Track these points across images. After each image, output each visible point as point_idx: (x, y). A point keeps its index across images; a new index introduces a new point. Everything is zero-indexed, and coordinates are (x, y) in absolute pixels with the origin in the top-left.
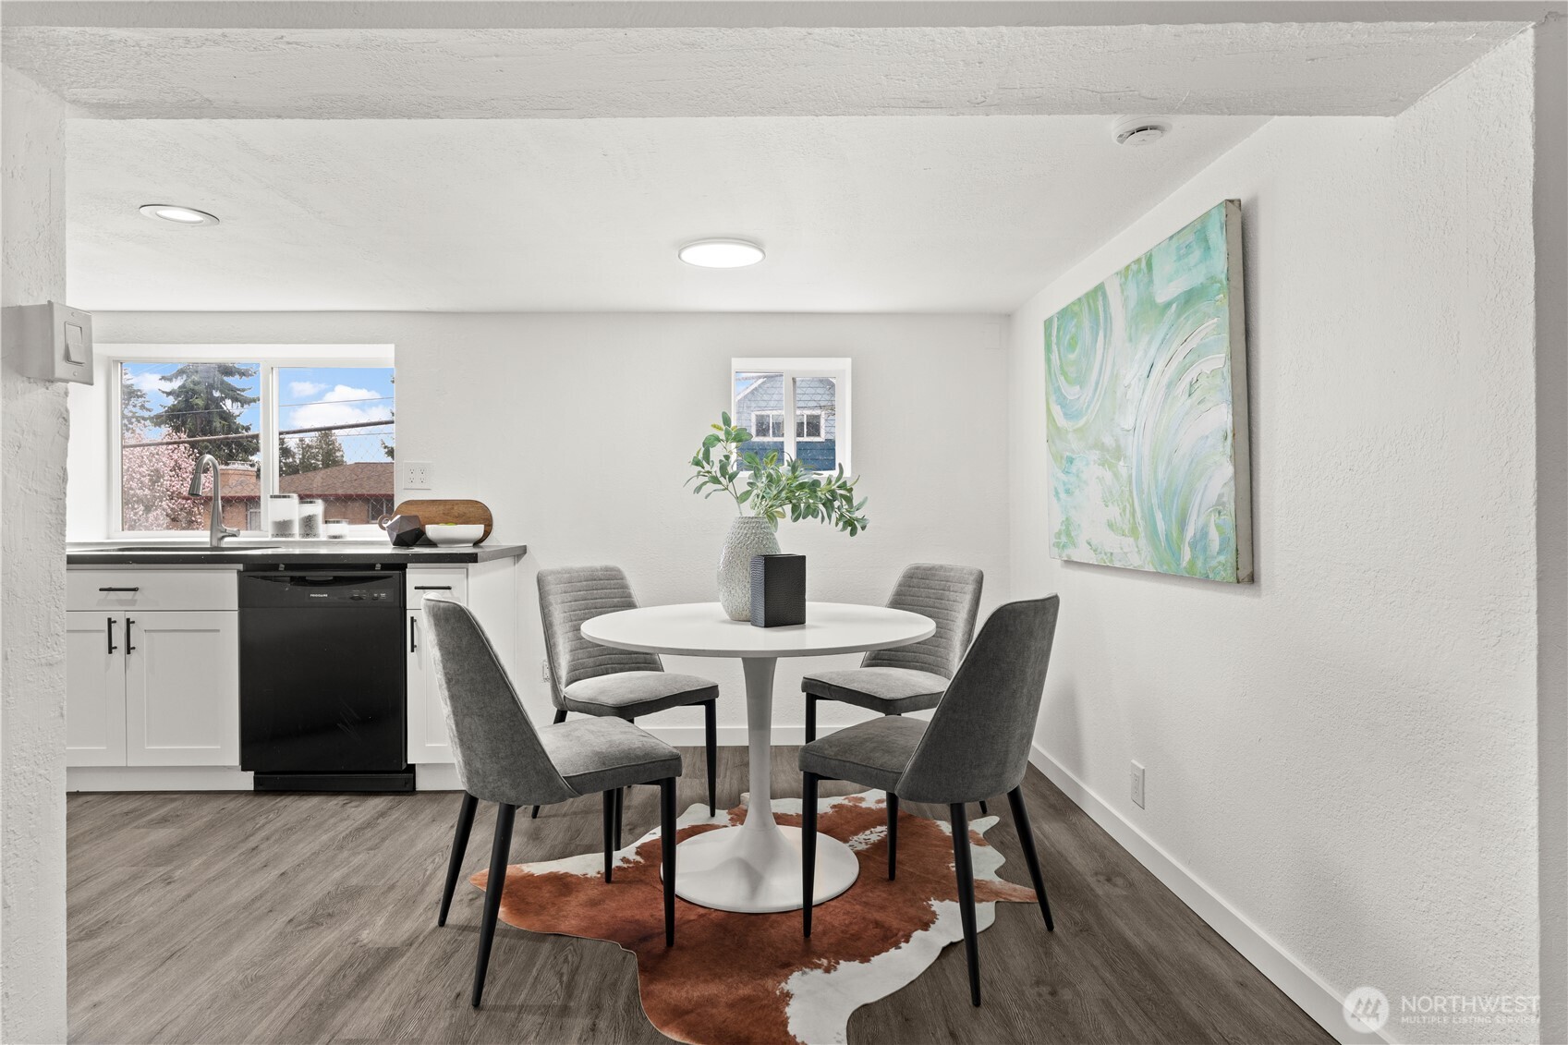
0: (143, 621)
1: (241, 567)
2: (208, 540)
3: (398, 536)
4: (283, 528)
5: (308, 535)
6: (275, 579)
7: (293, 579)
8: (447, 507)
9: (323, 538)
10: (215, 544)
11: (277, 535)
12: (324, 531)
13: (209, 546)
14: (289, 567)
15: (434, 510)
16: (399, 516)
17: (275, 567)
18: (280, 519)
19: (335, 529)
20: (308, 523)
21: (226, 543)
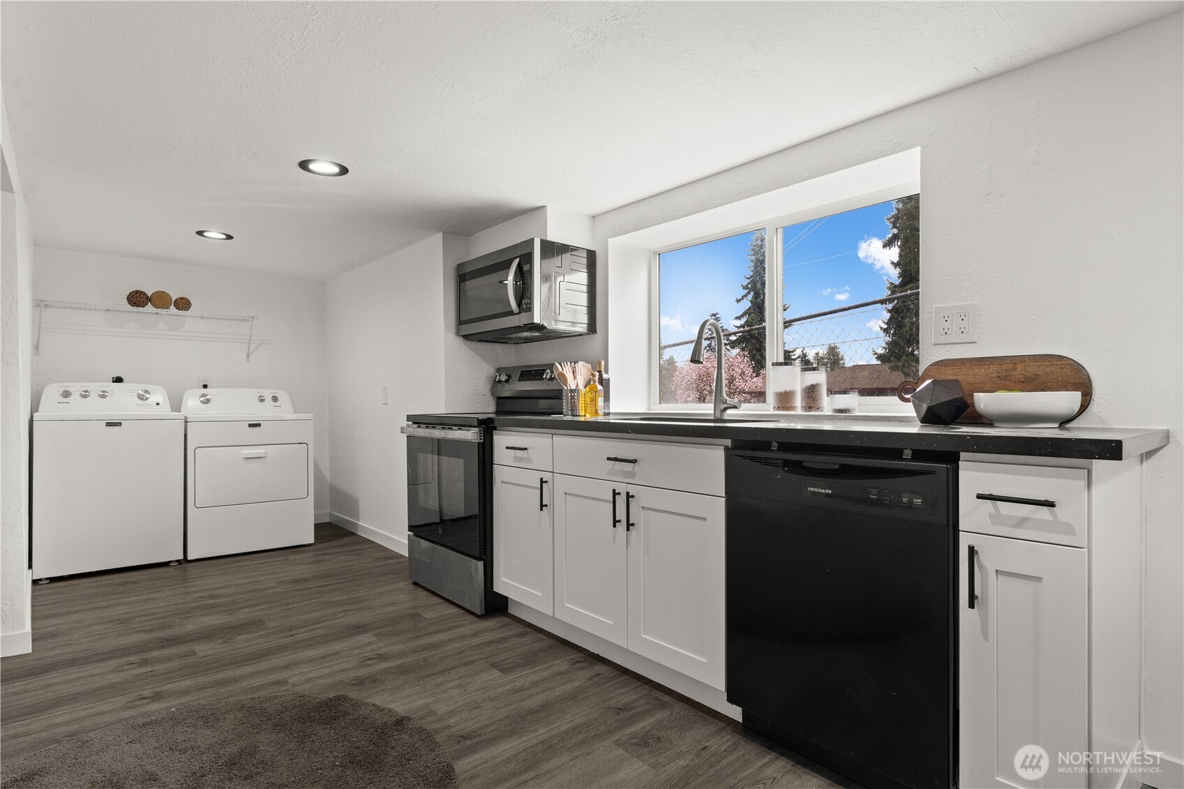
0: (644, 497)
1: (728, 442)
2: (712, 412)
3: (929, 409)
4: (785, 399)
5: (810, 408)
6: (766, 462)
7: (786, 463)
8: (1004, 367)
9: (827, 411)
10: (718, 415)
11: (779, 408)
12: (829, 403)
13: (713, 418)
14: (784, 447)
15: (981, 372)
16: (928, 382)
17: (766, 446)
18: (782, 389)
19: (843, 401)
20: (811, 393)
21: (729, 415)
